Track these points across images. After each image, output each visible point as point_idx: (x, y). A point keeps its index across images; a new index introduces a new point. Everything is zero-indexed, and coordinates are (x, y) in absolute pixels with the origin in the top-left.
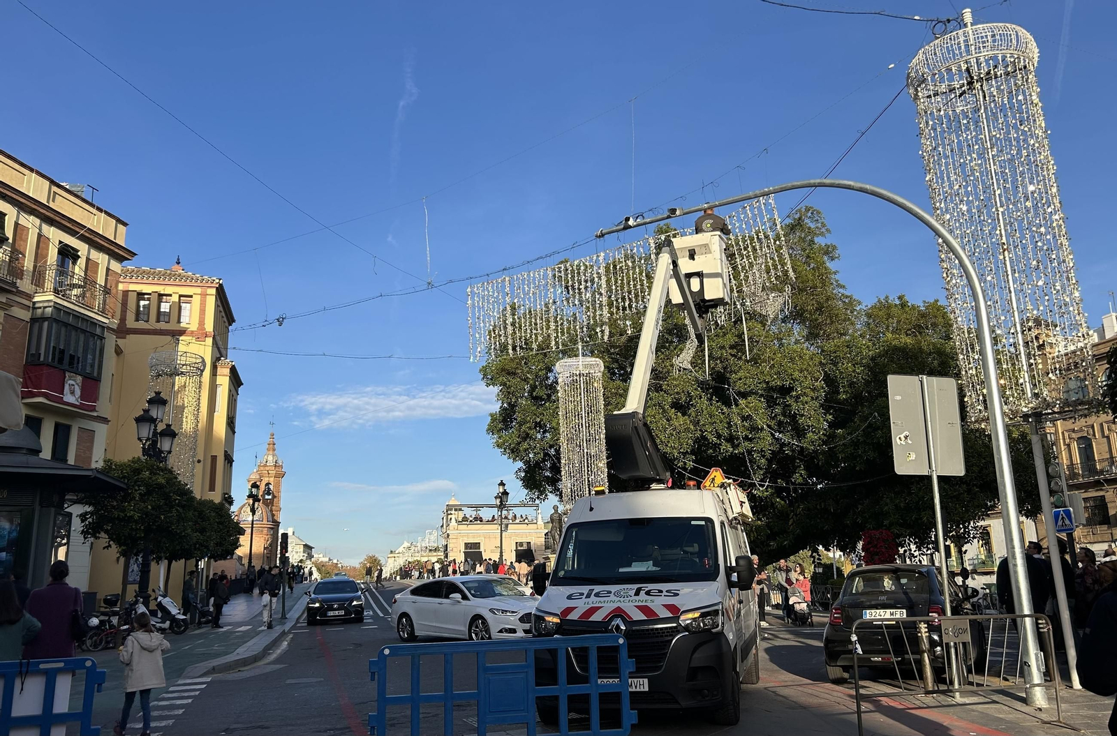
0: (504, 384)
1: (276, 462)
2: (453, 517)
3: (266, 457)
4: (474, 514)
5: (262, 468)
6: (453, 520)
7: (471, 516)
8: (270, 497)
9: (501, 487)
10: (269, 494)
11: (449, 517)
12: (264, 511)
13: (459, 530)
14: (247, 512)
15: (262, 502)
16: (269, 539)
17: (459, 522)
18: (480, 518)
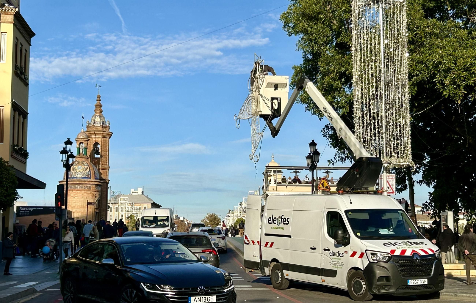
0: (305, 32)
1: (103, 123)
3: (94, 118)
4: (293, 176)
5: (90, 129)
6: (272, 181)
7: (290, 178)
8: (99, 156)
9: (312, 147)
10: (98, 153)
11: (269, 178)
12: (92, 169)
13: (279, 191)
14: (76, 170)
15: (89, 161)
16: (97, 195)
17: (277, 184)
18: (299, 180)
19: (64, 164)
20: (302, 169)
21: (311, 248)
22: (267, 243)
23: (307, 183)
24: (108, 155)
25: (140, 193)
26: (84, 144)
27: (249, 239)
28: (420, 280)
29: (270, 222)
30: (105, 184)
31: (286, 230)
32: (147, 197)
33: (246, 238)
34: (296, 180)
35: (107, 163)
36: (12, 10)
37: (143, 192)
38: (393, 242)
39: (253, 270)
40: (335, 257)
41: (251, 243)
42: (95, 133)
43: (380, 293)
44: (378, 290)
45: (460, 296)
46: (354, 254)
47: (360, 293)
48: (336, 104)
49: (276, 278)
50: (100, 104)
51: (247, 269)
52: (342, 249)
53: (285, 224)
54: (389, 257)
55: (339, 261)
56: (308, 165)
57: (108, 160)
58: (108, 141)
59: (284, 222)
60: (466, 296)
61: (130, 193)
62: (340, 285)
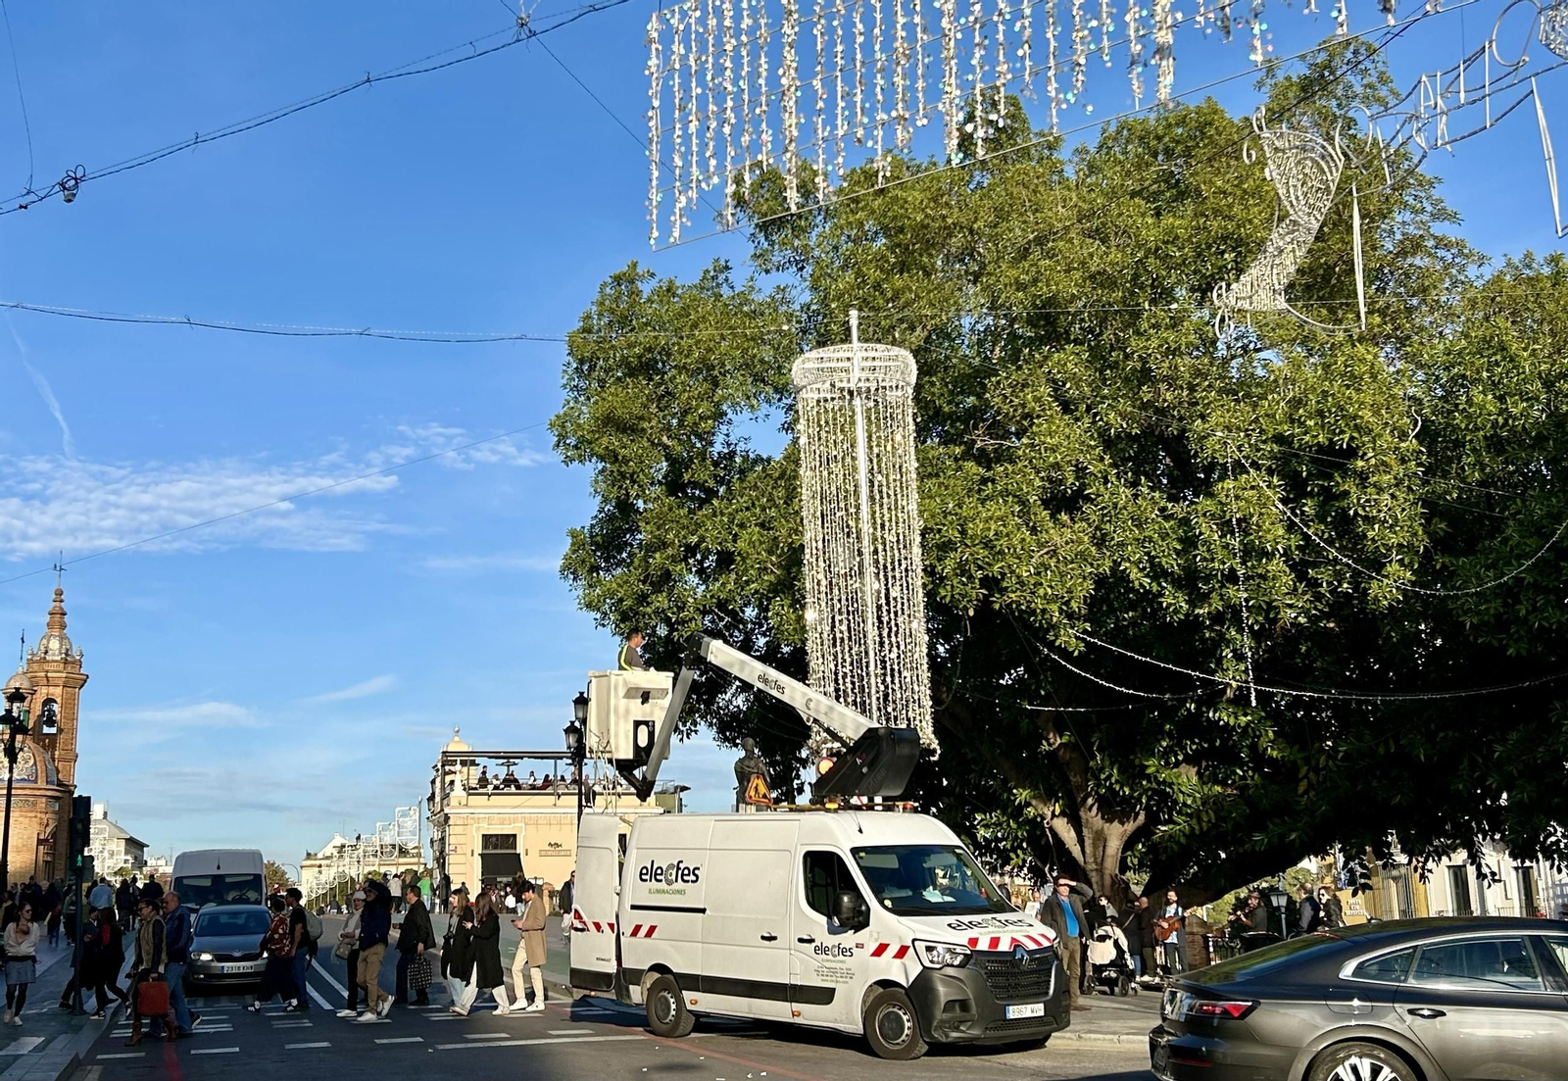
0: (611, 456)
1: (67, 654)
2: (457, 778)
3: (45, 641)
4: (502, 772)
5: (35, 667)
6: (458, 786)
7: (496, 777)
8: (53, 730)
10: (51, 723)
11: (448, 779)
12: (40, 761)
13: (471, 807)
16: (50, 821)
17: (469, 790)
18: (516, 781)
20: (522, 758)
21: (763, 938)
22: (638, 928)
23: (533, 787)
24: (75, 726)
27: (585, 918)
28: (1029, 1006)
29: (644, 877)
31: (692, 896)
33: (578, 916)
34: (510, 781)
35: (74, 746)
37: (105, 814)
38: (966, 919)
39: (593, 993)
40: (830, 957)
41: (592, 928)
42: (47, 677)
43: (949, 1040)
44: (944, 1032)
45: (1090, 1039)
46: (881, 950)
47: (899, 1041)
48: (673, 613)
49: (663, 1011)
50: (61, 608)
51: (575, 990)
52: (849, 938)
53: (688, 881)
54: (965, 955)
55: (838, 965)
56: (569, 748)
57: (74, 739)
58: (77, 694)
59: (686, 878)
60: (1104, 1040)
62: (841, 1022)
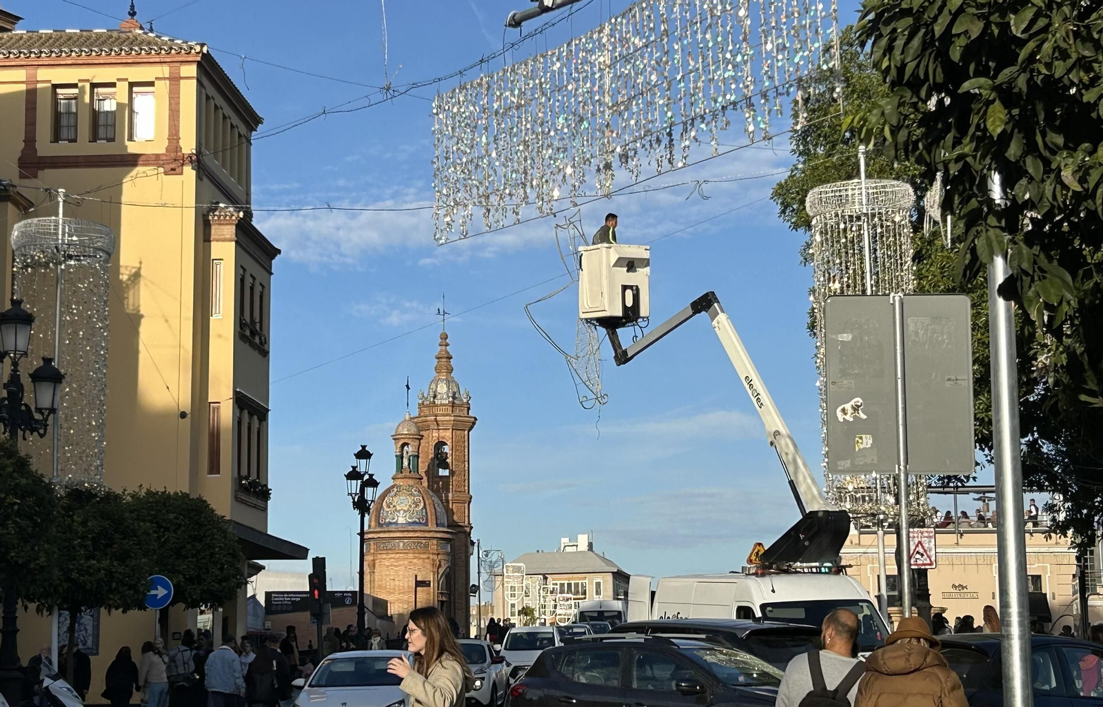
1: (454, 397)
5: (426, 411)
8: (446, 472)
10: (446, 466)
12: (429, 504)
14: (394, 506)
15: (425, 484)
16: (443, 562)
19: (354, 502)
24: (466, 468)
25: (583, 546)
26: (412, 446)
30: (462, 536)
32: (603, 559)
35: (466, 488)
36: (233, 215)
42: (436, 420)
50: (447, 352)
57: (467, 481)
58: (466, 437)
61: (560, 549)
